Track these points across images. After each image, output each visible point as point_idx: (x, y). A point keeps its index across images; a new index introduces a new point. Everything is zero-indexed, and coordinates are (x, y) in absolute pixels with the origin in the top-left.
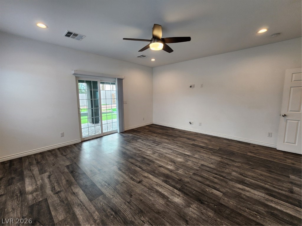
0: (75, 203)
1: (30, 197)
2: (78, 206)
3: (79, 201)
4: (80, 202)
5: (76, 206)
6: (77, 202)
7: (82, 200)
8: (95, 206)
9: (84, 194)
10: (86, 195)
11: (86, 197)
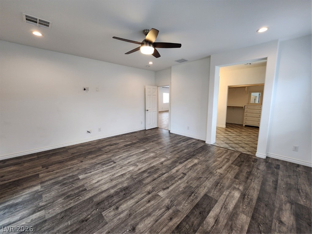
0: (226, 213)
1: (241, 188)
2: (227, 209)
3: (222, 211)
4: (223, 209)
5: (228, 210)
6: (224, 212)
7: (220, 208)
8: (220, 196)
9: (212, 210)
10: (213, 208)
11: (215, 206)
